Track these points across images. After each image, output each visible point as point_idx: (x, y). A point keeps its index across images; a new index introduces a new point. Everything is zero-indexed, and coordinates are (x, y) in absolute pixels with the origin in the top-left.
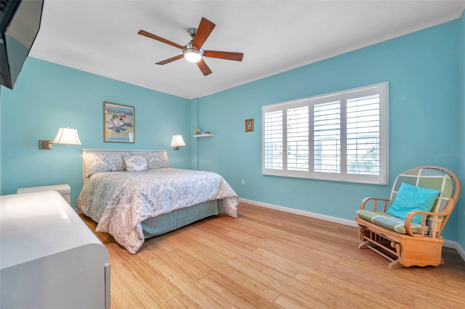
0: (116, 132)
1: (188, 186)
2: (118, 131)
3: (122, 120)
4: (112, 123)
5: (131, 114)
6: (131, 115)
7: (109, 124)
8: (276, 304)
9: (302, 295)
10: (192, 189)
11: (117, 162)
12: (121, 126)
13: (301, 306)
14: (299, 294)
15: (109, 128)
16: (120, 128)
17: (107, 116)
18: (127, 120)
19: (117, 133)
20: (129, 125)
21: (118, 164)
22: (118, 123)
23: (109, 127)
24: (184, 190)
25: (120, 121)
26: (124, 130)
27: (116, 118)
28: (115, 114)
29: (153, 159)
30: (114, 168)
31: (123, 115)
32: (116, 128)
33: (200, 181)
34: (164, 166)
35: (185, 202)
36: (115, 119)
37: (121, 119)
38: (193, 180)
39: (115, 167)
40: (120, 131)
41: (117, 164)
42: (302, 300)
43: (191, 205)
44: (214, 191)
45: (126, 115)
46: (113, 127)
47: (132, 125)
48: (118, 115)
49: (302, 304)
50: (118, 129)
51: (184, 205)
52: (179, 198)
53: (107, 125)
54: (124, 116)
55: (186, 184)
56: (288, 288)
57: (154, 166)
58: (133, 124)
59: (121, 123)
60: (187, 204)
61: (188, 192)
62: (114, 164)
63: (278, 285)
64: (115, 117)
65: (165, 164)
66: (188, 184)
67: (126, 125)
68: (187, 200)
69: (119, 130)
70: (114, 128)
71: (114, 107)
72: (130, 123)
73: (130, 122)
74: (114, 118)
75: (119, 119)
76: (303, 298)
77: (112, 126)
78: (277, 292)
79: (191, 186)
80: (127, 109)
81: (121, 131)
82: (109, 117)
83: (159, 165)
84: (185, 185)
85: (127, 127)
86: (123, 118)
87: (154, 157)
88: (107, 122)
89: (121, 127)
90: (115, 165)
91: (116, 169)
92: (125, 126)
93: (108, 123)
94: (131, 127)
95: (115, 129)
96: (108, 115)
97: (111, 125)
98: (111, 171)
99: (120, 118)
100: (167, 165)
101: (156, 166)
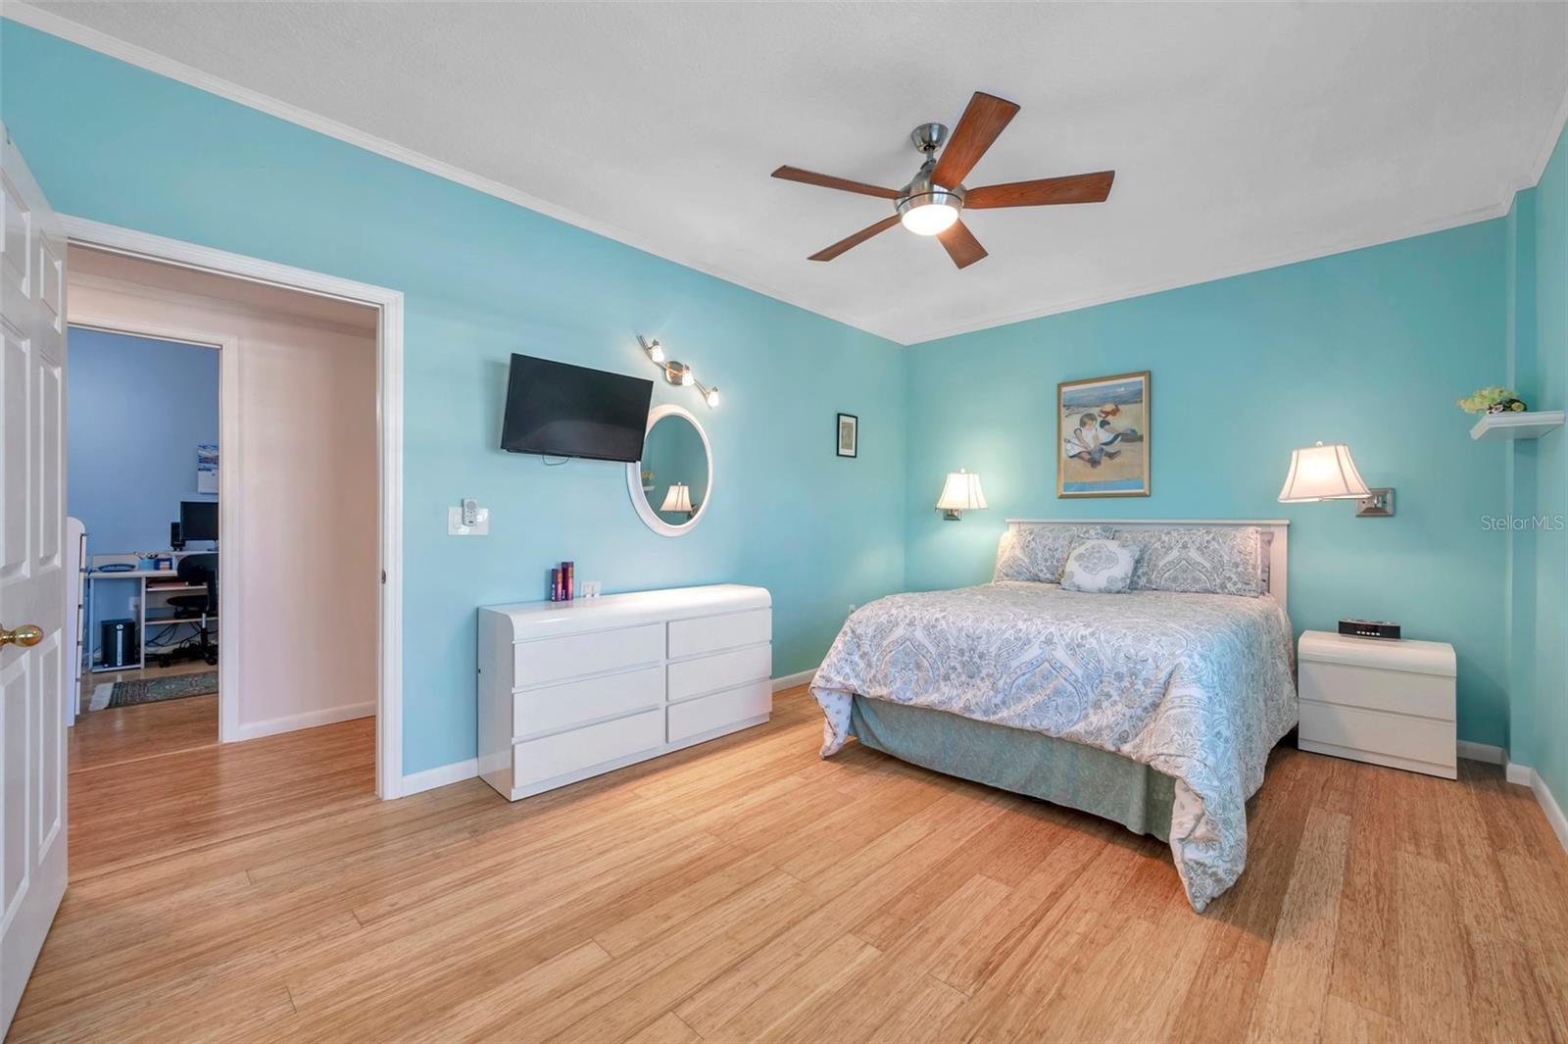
0: (1089, 465)
1: (980, 648)
2: (1094, 463)
3: (1107, 427)
4: (1079, 440)
5: (1135, 397)
6: (1136, 402)
7: (1069, 445)
8: (588, 943)
9: (588, 1007)
10: (994, 663)
11: (1053, 557)
12: (1105, 444)
13: (553, 990)
14: (595, 1002)
15: (1071, 457)
16: (1102, 450)
17: (1065, 422)
18: (1120, 423)
19: (1092, 469)
20: (1132, 437)
21: (1055, 563)
22: (1096, 438)
23: (1071, 455)
24: (964, 659)
25: (1102, 430)
26: (1111, 456)
27: (1090, 422)
28: (1085, 413)
29: (1174, 554)
30: (1045, 574)
31: (1109, 407)
32: (1089, 453)
33: (1036, 646)
34: (1223, 586)
35: (964, 698)
36: (1087, 427)
37: (1104, 424)
38: (1010, 634)
39: (1047, 569)
40: (1102, 461)
41: (1052, 562)
42: (569, 1001)
43: (985, 719)
44: (1110, 713)
45: (1120, 407)
46: (1080, 453)
47: (1139, 434)
48: (1095, 411)
49: (557, 995)
50: (1097, 456)
51: (956, 707)
52: (947, 678)
53: (1066, 450)
54: (1115, 412)
55: (973, 640)
56: (629, 982)
57: (1175, 580)
58: (1143, 431)
59: (1105, 436)
60: (967, 708)
61: (978, 668)
62: (1046, 560)
63: (651, 963)
64: (1086, 420)
65: (1230, 579)
66: (983, 641)
67: (1120, 438)
68: (969, 695)
69: (1098, 459)
70: (1083, 455)
71: (1083, 391)
72: (1133, 431)
73: (1133, 428)
74: (1083, 424)
75: (1098, 423)
76: (576, 1005)
77: (1076, 450)
78: (621, 956)
79: (993, 650)
80: (1120, 386)
81: (1105, 460)
82: (1071, 423)
83: (1196, 580)
84: (970, 642)
85: (1122, 443)
86: (1110, 418)
87: (1185, 546)
88: (1065, 440)
89: (1104, 447)
90: (1049, 563)
91: (1048, 576)
92: (1116, 442)
93: (1069, 442)
94: (1138, 444)
95: (1087, 457)
96: (1067, 419)
97: (1076, 447)
98: (1036, 579)
99: (1100, 419)
100: (1239, 585)
101: (1185, 580)
